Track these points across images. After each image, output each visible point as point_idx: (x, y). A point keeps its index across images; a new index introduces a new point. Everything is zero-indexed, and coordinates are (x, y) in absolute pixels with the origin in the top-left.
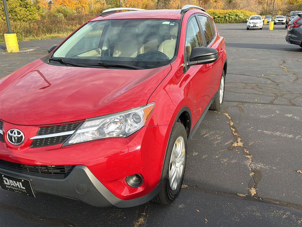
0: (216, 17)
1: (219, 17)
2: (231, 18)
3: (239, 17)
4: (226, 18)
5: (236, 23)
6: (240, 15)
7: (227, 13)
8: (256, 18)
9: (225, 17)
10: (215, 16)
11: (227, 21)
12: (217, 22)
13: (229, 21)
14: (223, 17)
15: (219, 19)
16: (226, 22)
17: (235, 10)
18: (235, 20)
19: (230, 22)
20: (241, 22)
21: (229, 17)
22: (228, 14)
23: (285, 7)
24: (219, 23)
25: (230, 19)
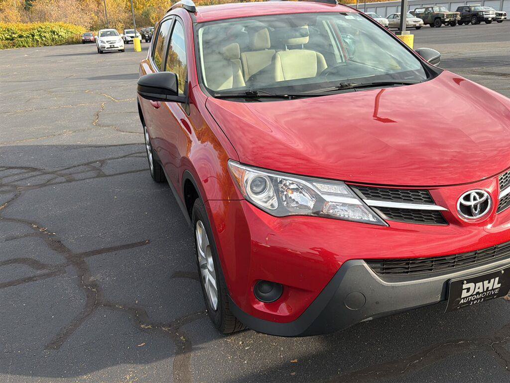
0: (16, 36)
1: (21, 36)
2: (45, 37)
3: (57, 34)
4: (35, 37)
5: (56, 44)
6: (59, 30)
7: (33, 29)
8: (109, 33)
9: (33, 36)
10: (14, 36)
11: (39, 43)
12: (20, 46)
13: (41, 42)
14: (29, 37)
15: (23, 39)
16: (37, 45)
17: (47, 23)
18: (53, 40)
19: (45, 45)
20: (64, 44)
21: (40, 35)
22: (36, 31)
23: (124, 16)
24: (24, 46)
25: (44, 39)
